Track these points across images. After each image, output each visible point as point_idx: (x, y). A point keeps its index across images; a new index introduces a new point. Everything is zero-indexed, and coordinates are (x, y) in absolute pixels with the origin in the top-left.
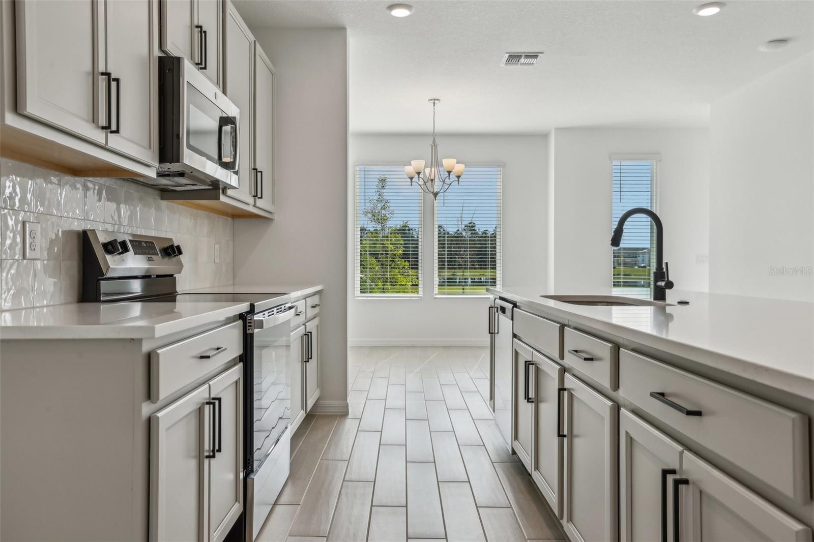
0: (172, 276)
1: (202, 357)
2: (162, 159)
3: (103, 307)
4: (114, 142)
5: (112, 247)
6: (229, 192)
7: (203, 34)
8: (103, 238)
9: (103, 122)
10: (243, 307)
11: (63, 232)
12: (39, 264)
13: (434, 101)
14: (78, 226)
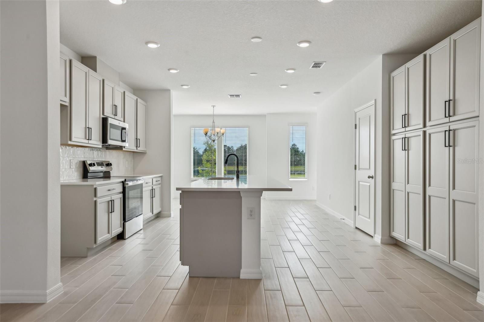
0: (109, 172)
1: (109, 190)
2: (103, 143)
3: (89, 180)
4: (90, 142)
5: (90, 165)
6: (126, 147)
7: (116, 107)
8: (89, 162)
9: (87, 138)
10: (123, 180)
11: (79, 161)
12: (73, 169)
13: (214, 106)
14: (83, 160)
